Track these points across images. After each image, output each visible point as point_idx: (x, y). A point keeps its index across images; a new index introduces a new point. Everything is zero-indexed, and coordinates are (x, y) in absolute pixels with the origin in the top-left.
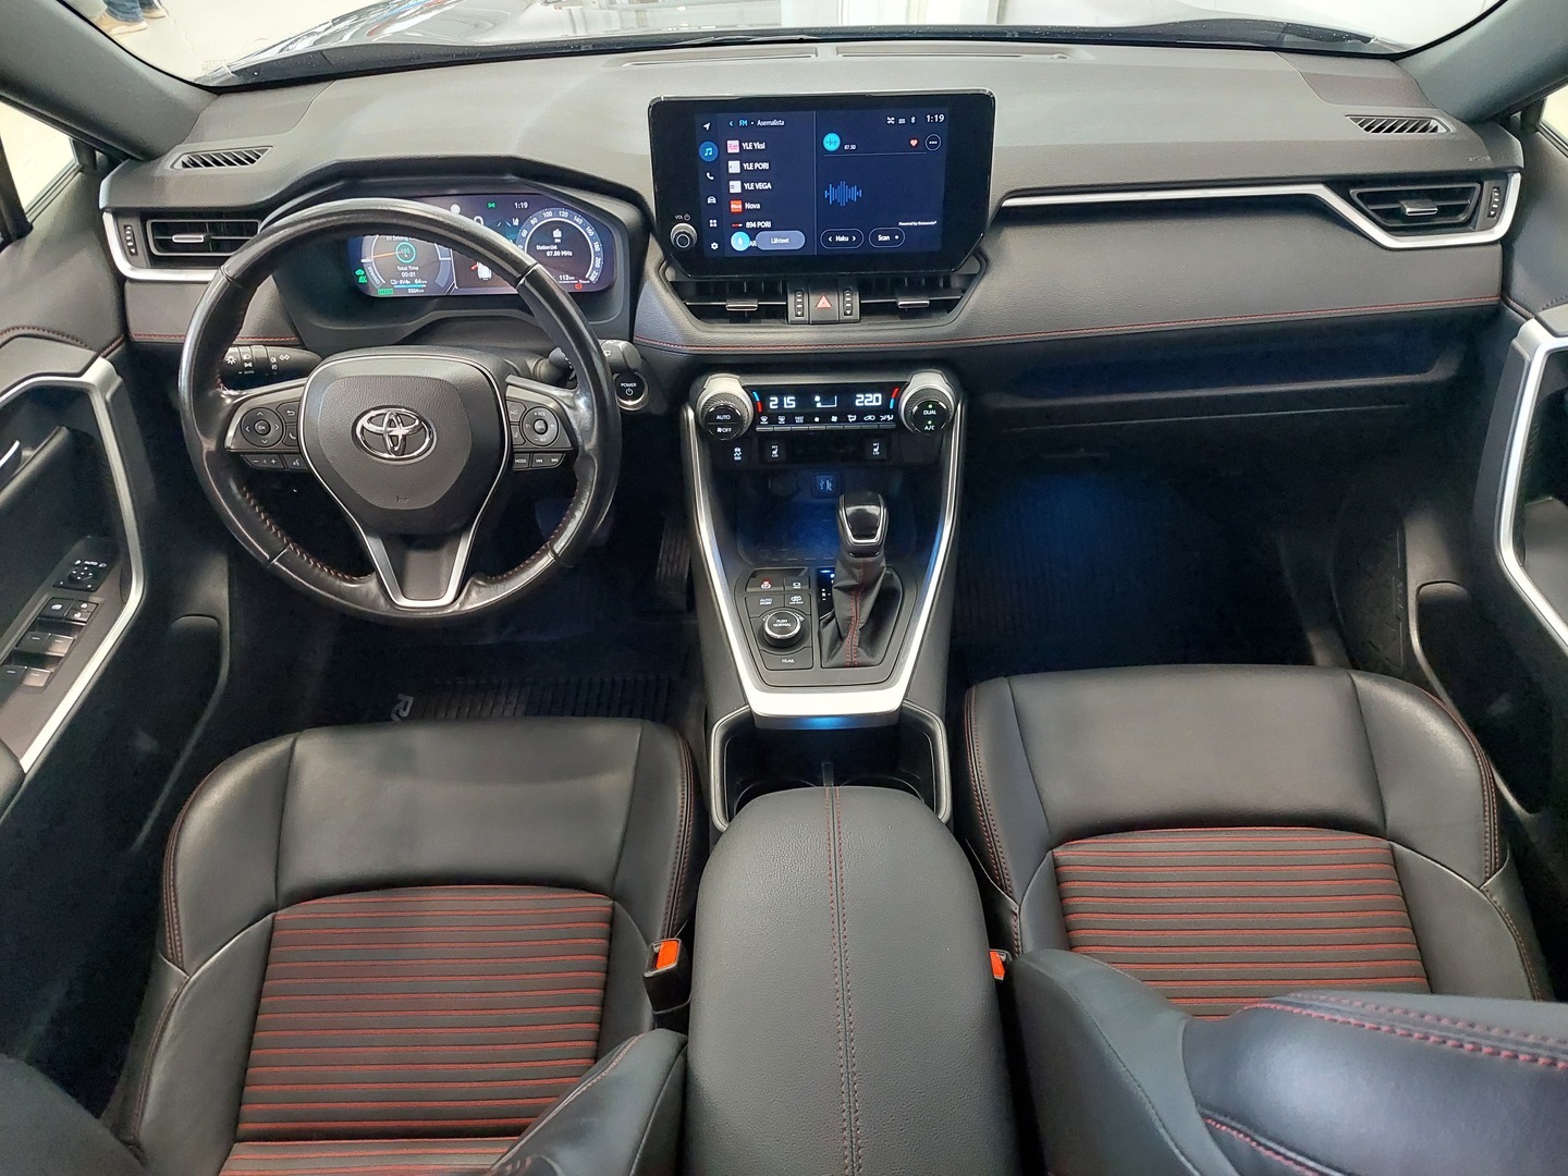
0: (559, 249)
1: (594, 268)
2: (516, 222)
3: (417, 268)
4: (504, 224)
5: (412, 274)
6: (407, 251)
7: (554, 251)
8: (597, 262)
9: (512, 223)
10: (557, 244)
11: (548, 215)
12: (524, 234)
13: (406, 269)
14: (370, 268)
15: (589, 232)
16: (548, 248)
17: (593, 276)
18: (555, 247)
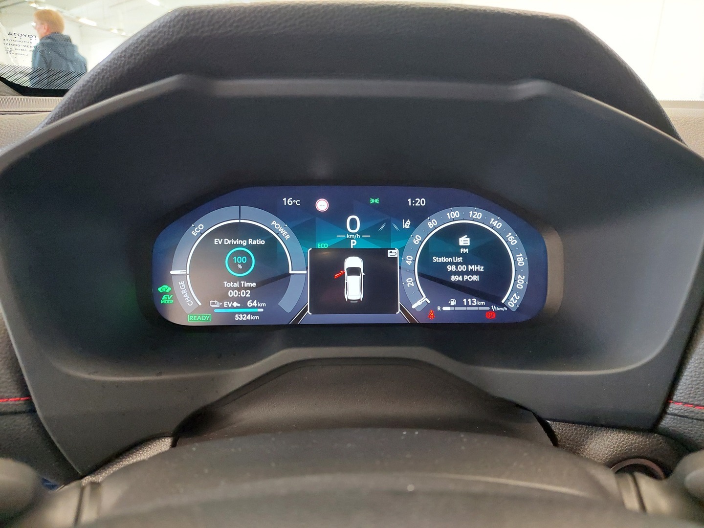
0: (466, 262)
1: (515, 290)
2: (407, 225)
3: (254, 285)
4: (388, 227)
5: (243, 294)
6: (243, 260)
7: (457, 264)
8: (519, 282)
9: (400, 226)
10: (463, 255)
11: (454, 216)
12: (416, 241)
13: (236, 285)
14: (182, 283)
15: (510, 240)
16: (449, 260)
17: (512, 300)
18: (460, 260)
